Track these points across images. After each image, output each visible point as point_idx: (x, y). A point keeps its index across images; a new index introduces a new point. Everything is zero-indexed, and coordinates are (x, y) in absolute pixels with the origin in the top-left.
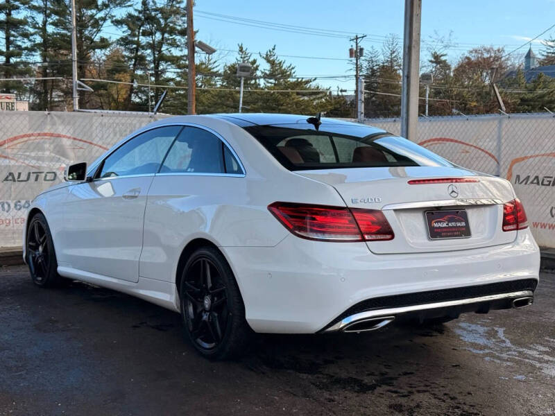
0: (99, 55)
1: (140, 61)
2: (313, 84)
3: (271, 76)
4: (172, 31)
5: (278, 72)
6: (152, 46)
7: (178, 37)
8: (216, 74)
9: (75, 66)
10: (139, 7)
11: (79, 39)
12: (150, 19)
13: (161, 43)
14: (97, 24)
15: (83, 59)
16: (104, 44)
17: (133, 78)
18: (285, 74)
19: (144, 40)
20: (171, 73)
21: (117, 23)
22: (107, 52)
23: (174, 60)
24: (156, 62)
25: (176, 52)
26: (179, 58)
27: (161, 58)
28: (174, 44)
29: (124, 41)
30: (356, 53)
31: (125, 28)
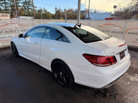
0: (19, 8)
1: (25, 9)
2: (50, 13)
3: (44, 11)
4: (30, 5)
5: (45, 11)
6: (27, 7)
7: (31, 6)
8: (37, 11)
10: (25, 1)
11: (16, 5)
12: (26, 3)
13: (28, 6)
14: (19, 3)
15: (17, 8)
16: (20, 6)
17: (25, 11)
18: (46, 11)
19: (26, 6)
20: (30, 11)
21: (22, 3)
22: (20, 7)
23: (30, 9)
25: (31, 8)
26: (31, 9)
27: (29, 8)
28: (30, 6)
29: (23, 6)
30: (56, 8)
31: (23, 4)
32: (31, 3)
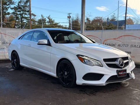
0: (7, 16)
1: (17, 18)
2: (59, 24)
3: (49, 22)
4: (25, 11)
5: (51, 21)
6: (21, 15)
7: (27, 13)
8: (36, 21)
9: (2, 19)
10: (17, 5)
11: (3, 12)
12: (20, 8)
14: (7, 9)
15: (3, 17)
16: (9, 14)
17: (16, 22)
18: (53, 22)
21: (12, 9)
23: (26, 18)
24: (22, 18)
25: (26, 16)
26: (27, 18)
28: (26, 14)
29: (14, 13)
30: (69, 17)
31: (14, 10)
32: (27, 9)
